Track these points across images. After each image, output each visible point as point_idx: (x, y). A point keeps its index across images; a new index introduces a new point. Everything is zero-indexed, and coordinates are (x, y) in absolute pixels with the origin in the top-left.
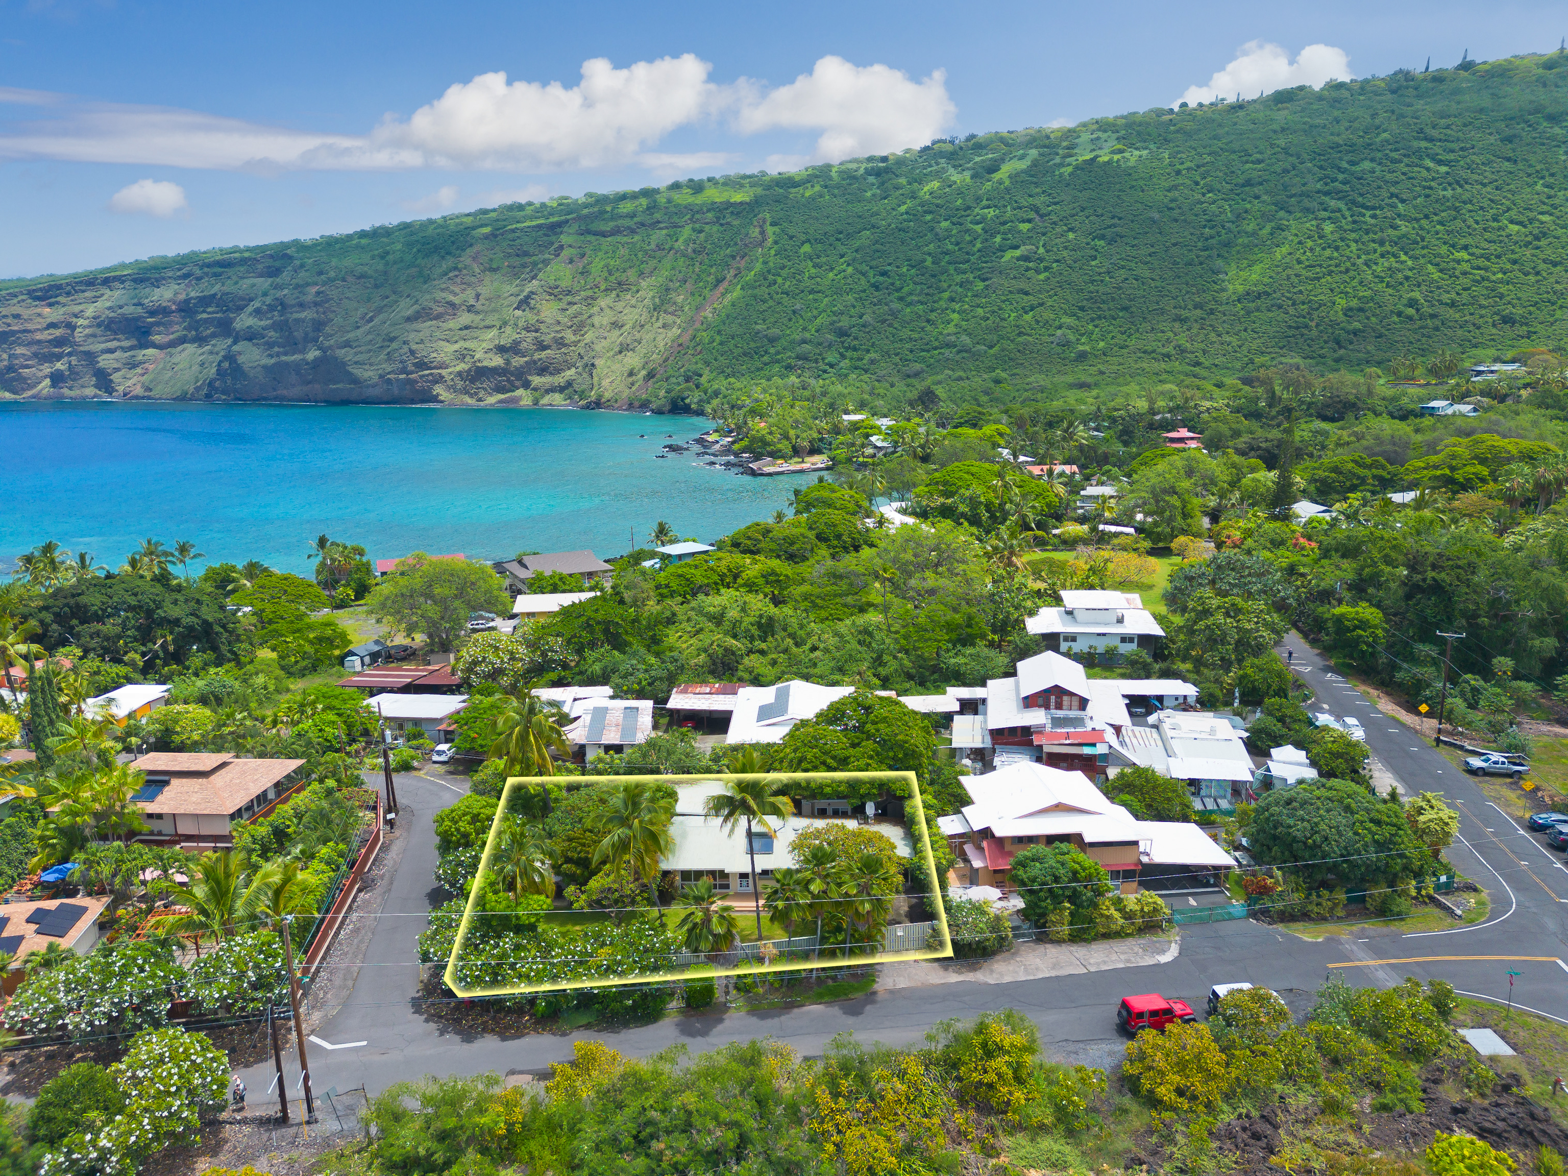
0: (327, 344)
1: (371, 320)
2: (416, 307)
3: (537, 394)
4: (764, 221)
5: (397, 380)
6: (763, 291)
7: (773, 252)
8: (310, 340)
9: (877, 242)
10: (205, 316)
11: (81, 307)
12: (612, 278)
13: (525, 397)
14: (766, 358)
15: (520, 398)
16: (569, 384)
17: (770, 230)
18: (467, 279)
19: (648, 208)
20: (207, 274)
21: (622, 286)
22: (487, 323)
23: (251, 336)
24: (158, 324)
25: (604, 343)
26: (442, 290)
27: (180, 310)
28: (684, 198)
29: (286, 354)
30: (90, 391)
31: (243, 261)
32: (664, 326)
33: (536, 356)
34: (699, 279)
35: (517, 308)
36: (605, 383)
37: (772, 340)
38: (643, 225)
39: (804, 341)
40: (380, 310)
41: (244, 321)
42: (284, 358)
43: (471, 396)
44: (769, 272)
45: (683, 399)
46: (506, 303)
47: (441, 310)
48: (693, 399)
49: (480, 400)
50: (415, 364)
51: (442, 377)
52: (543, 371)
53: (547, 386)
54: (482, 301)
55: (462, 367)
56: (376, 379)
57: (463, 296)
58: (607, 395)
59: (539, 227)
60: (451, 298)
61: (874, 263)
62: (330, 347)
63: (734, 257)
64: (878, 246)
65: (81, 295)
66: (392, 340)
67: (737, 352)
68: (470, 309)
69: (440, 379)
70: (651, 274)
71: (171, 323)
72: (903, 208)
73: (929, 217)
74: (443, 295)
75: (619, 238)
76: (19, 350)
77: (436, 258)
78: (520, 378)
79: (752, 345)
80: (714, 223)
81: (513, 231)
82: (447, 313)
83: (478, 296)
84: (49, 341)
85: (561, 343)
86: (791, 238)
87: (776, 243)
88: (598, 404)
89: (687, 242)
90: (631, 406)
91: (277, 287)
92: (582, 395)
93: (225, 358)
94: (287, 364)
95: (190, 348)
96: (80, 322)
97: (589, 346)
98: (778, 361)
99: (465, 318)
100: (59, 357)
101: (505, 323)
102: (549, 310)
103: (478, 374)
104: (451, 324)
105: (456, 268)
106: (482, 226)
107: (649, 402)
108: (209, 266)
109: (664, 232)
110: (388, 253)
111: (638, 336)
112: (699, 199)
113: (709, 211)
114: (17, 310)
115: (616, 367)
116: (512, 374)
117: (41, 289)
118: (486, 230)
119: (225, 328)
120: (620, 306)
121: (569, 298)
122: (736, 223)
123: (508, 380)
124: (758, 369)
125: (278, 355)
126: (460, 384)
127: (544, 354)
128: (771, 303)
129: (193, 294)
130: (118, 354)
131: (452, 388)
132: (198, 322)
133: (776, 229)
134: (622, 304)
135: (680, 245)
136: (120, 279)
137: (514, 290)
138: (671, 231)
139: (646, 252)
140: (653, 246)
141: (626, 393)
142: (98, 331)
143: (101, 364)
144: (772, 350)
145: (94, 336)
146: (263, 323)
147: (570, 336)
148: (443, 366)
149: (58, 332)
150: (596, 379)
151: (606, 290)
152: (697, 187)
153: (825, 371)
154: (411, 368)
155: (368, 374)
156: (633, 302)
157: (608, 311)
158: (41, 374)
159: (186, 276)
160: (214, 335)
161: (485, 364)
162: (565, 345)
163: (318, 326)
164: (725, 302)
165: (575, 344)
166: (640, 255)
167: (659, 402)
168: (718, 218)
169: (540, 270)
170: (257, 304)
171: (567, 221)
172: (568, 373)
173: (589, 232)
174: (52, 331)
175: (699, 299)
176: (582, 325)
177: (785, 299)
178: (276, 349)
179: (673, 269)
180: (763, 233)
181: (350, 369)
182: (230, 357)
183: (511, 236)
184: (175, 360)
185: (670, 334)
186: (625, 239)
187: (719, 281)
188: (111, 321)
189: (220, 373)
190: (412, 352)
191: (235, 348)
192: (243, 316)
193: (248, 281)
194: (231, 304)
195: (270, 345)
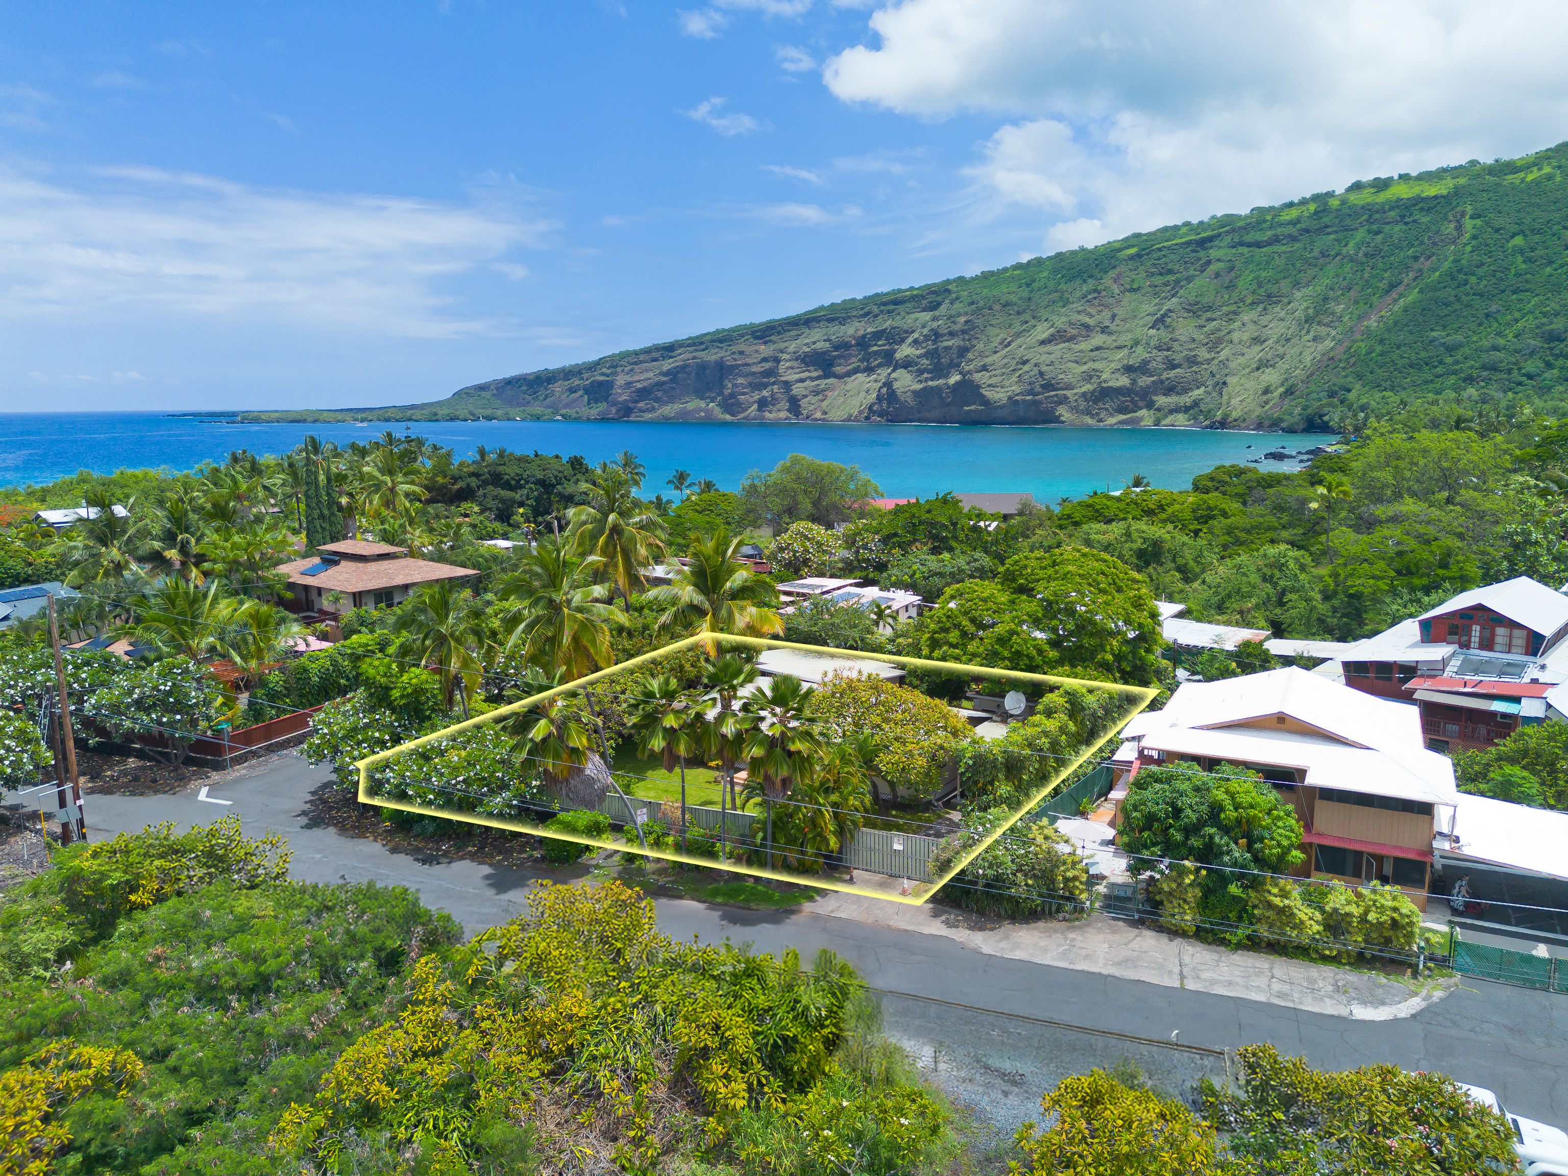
0: (967, 368)
1: (1009, 344)
2: (1052, 330)
3: (1159, 415)
4: (1463, 215)
5: (1024, 401)
6: (1448, 293)
7: (1469, 248)
8: (954, 366)
10: (876, 348)
11: (786, 344)
12: (1261, 291)
13: (1146, 418)
14: (1439, 370)
15: (1141, 419)
16: (1196, 404)
17: (1468, 223)
18: (1106, 300)
19: (1316, 212)
20: (882, 312)
21: (1271, 299)
22: (1119, 343)
23: (907, 364)
24: (839, 357)
25: (1241, 360)
26: (1079, 312)
27: (858, 344)
28: (1366, 197)
29: (932, 379)
30: (783, 414)
31: (912, 298)
32: (1315, 339)
33: (1165, 376)
34: (1368, 284)
35: (1152, 327)
36: (1235, 402)
37: (1451, 349)
38: (1308, 231)
39: (1495, 348)
40: (1018, 335)
41: (905, 351)
42: (930, 383)
43: (1092, 416)
44: (1460, 271)
45: (1321, 416)
46: (1141, 322)
47: (1074, 332)
48: (1334, 417)
49: (1100, 421)
50: (1042, 386)
51: (1066, 398)
52: (1170, 390)
53: (1172, 406)
54: (1117, 321)
55: (1088, 387)
56: (1005, 401)
57: (1098, 318)
58: (1235, 414)
59: (1188, 243)
60: (1087, 320)
62: (969, 372)
63: (1416, 258)
65: (788, 334)
66: (1024, 363)
67: (1400, 363)
68: (1104, 330)
69: (1064, 400)
70: (1307, 285)
71: (850, 356)
74: (1080, 317)
75: (1276, 248)
76: (740, 381)
77: (1078, 281)
78: (1145, 398)
79: (1424, 354)
80: (1397, 223)
81: (1160, 250)
82: (1080, 335)
83: (1113, 317)
84: (761, 373)
85: (1192, 361)
86: (1497, 231)
87: (1474, 237)
88: (1223, 424)
89: (1358, 247)
90: (1259, 426)
91: (934, 319)
92: (1208, 414)
93: (885, 384)
94: (931, 388)
95: (861, 377)
96: (785, 356)
97: (1223, 364)
98: (1455, 373)
99: (1098, 339)
100: (765, 386)
101: (1137, 343)
102: (1185, 328)
103: (1103, 394)
104: (1084, 346)
105: (1095, 291)
106: (1128, 247)
107: (1282, 420)
108: (884, 304)
109: (1332, 237)
110: (1034, 281)
111: (1281, 350)
112: (1382, 197)
113: (1392, 209)
114: (742, 347)
115: (1251, 384)
116: (1137, 394)
117: (760, 330)
118: (1132, 251)
119: (888, 358)
120: (1264, 320)
121: (1209, 314)
122: (1425, 220)
123: (1132, 401)
124: (1426, 382)
125: (926, 380)
126: (1083, 404)
127: (1173, 373)
128: (1457, 306)
129: (869, 330)
130: (808, 383)
131: (1075, 409)
132: (869, 354)
133: (1478, 221)
134: (1269, 317)
135: (1350, 249)
136: (817, 320)
137: (1151, 310)
138: (1341, 236)
139: (1306, 261)
140: (1316, 253)
141: (1258, 411)
142: (796, 364)
143: (794, 392)
144: (1449, 360)
145: (792, 368)
146: (919, 352)
147: (1204, 354)
148: (1069, 387)
149: (767, 365)
150: (1225, 397)
151: (1253, 303)
152: (1381, 185)
153: (1520, 384)
154: (1038, 389)
155: (998, 396)
156: (1282, 314)
157: (1251, 327)
158: (751, 400)
159: (867, 314)
160: (880, 366)
161: (1110, 384)
162: (1197, 363)
163: (963, 352)
164: (1397, 308)
165: (1209, 361)
166: (1298, 265)
167: (1292, 420)
168: (1403, 217)
169: (1182, 287)
170: (916, 335)
171: (1219, 235)
172: (1197, 392)
173: (1242, 244)
174: (763, 364)
175: (1362, 307)
176: (1219, 341)
177: (1477, 301)
178: (926, 375)
179: (1337, 276)
180: (1459, 228)
181: (983, 391)
182: (888, 384)
183: (1155, 255)
184: (848, 388)
185: (1320, 347)
186: (1284, 248)
187: (1392, 286)
188: (806, 355)
189: (879, 398)
190: (1041, 374)
191: (894, 375)
192: (904, 346)
193: (913, 316)
194: (897, 337)
195: (921, 372)
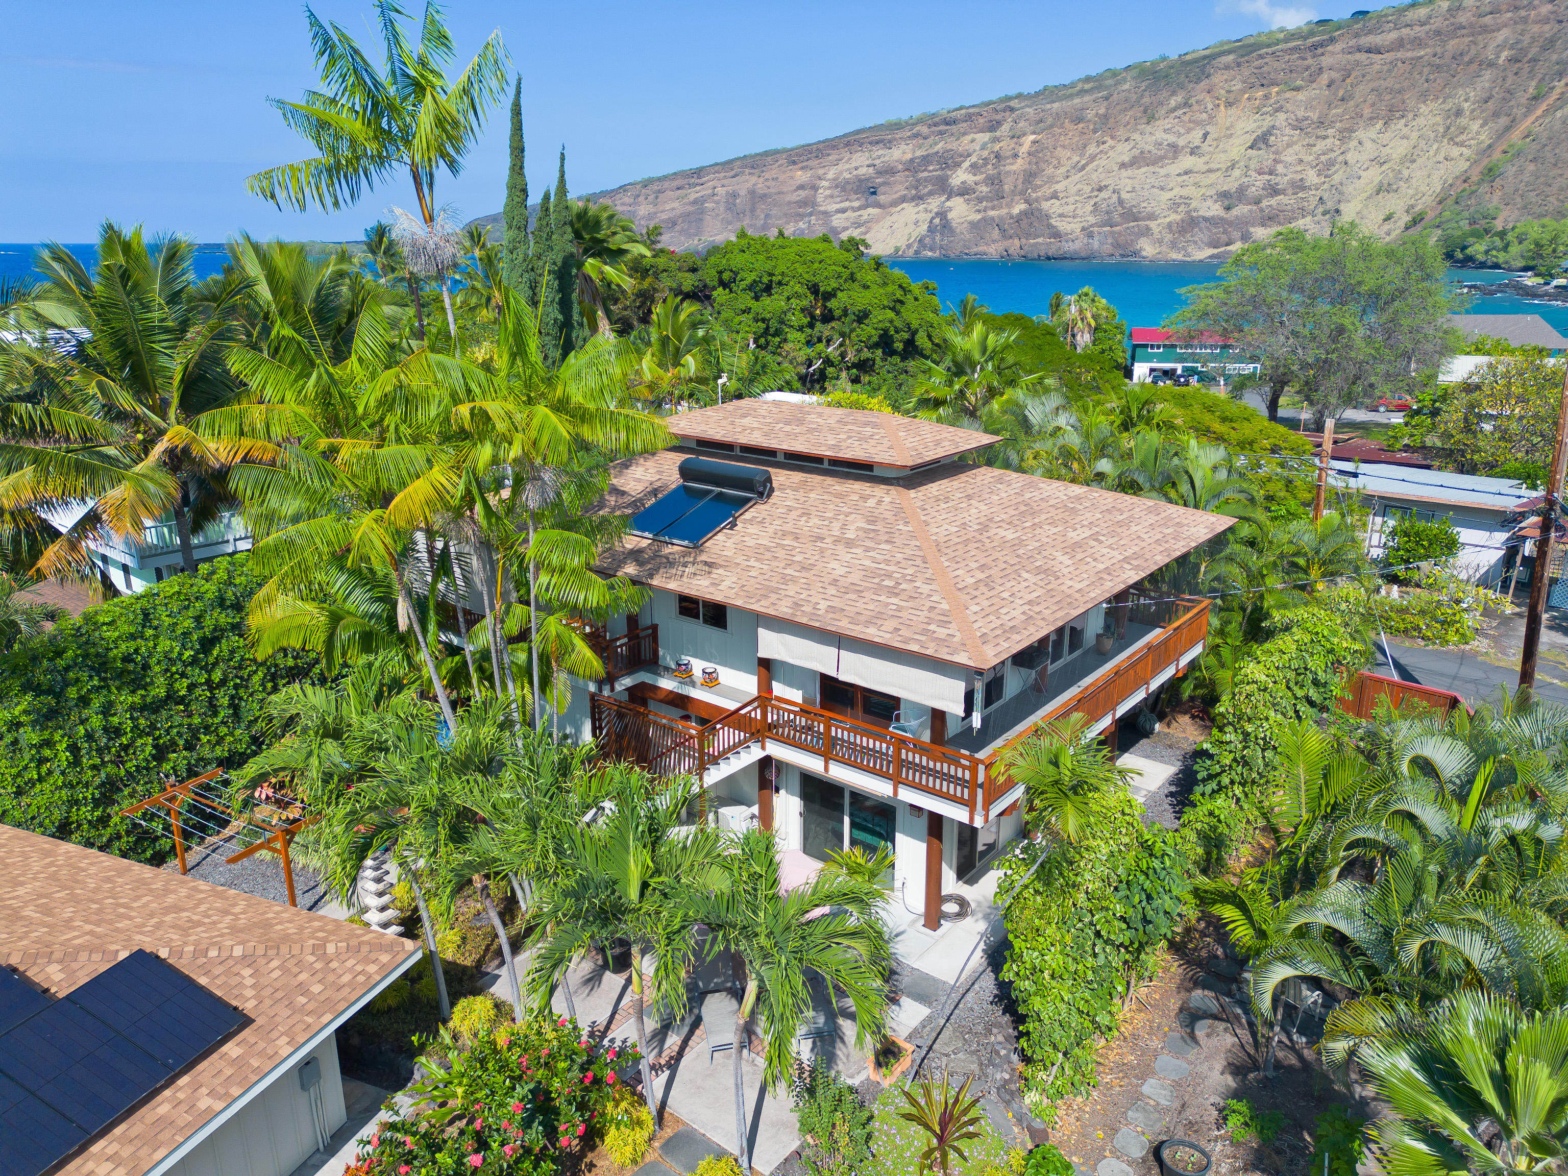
0: (1034, 196)
1: (1083, 168)
2: (1134, 152)
5: (1100, 233)
8: (1018, 193)
10: (925, 174)
11: (824, 170)
12: (1382, 104)
18: (1197, 116)
20: (933, 133)
21: (1393, 113)
22: (1211, 166)
23: (964, 191)
24: (885, 184)
25: (1358, 184)
26: (1166, 130)
27: (905, 169)
29: (993, 208)
31: (969, 118)
33: (1265, 203)
35: (1251, 147)
40: (1094, 157)
41: (960, 177)
42: (992, 213)
43: (1180, 251)
45: (1463, 248)
46: (1238, 142)
47: (1160, 153)
49: (1189, 255)
50: (1122, 215)
51: (1149, 229)
54: (1209, 141)
55: (1174, 217)
56: (1077, 233)
57: (1188, 137)
60: (1175, 139)
62: (1037, 200)
65: (826, 158)
66: (1102, 189)
68: (1194, 151)
69: (1146, 232)
70: (1437, 96)
71: (896, 183)
74: (1166, 136)
77: (1165, 93)
78: (1239, 229)
82: (1166, 157)
83: (1205, 136)
84: (797, 202)
85: (1298, 186)
91: (996, 140)
93: (937, 214)
94: (992, 219)
95: (909, 207)
96: (823, 184)
97: (1336, 189)
99: (1188, 162)
100: (801, 217)
101: (1232, 166)
103: (1191, 225)
104: (1170, 169)
105: (1186, 104)
108: (936, 124)
111: (1405, 173)
114: (776, 174)
116: (1231, 225)
117: (796, 155)
119: (941, 185)
120: (1386, 137)
121: (1319, 132)
123: (1225, 232)
125: (985, 210)
126: (1169, 237)
127: (1273, 202)
129: (918, 153)
130: (849, 214)
131: (1158, 242)
132: (919, 180)
134: (1390, 135)
136: (860, 141)
137: (1251, 126)
142: (836, 192)
145: (832, 196)
146: (977, 178)
147: (1312, 177)
148: (1152, 217)
149: (802, 194)
151: (1371, 118)
154: (1117, 219)
155: (1071, 227)
156: (1406, 131)
157: (1368, 145)
159: (915, 136)
160: (931, 194)
161: (1201, 213)
162: (1303, 188)
163: (1029, 177)
165: (1318, 186)
169: (1287, 100)
170: (974, 159)
171: (1333, 39)
178: (984, 204)
181: (1053, 221)
182: (941, 214)
183: (1257, 63)
184: (894, 219)
185: (1452, 169)
188: (847, 182)
189: (931, 229)
190: (1121, 201)
191: (948, 204)
192: (959, 172)
193: (969, 138)
194: (949, 161)
195: (980, 200)
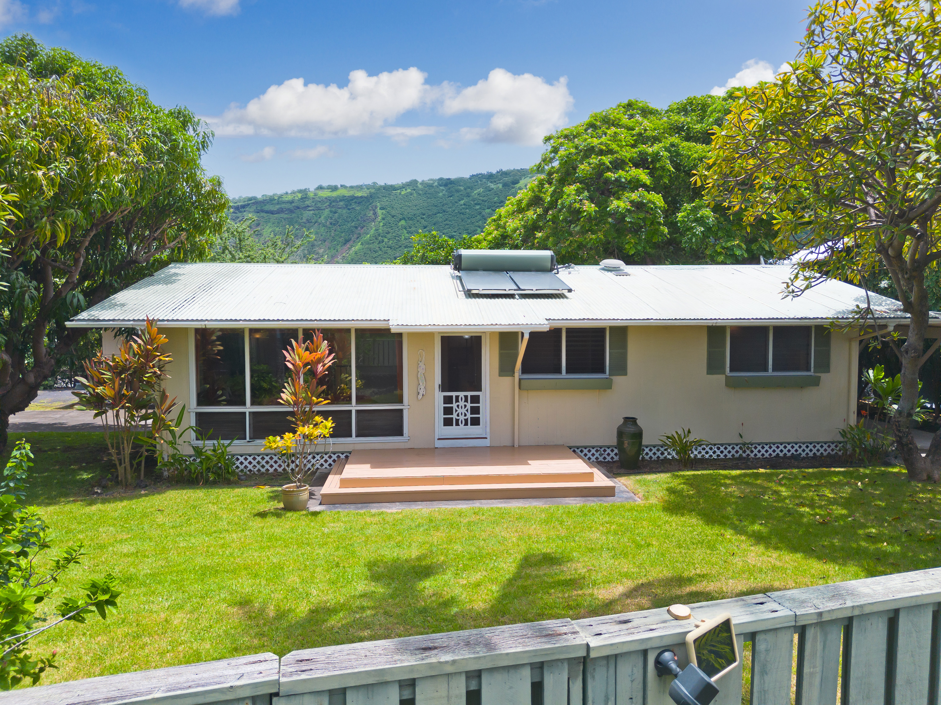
4: (376, 207)
6: (376, 246)
7: (381, 224)
9: (446, 220)
17: (379, 212)
19: (302, 198)
28: (326, 194)
34: (334, 239)
38: (298, 208)
44: (379, 235)
61: (445, 231)
63: (356, 228)
64: (447, 222)
72: (462, 202)
73: (478, 207)
75: (282, 215)
80: (344, 208)
86: (393, 217)
87: (383, 219)
89: (326, 219)
109: (312, 212)
112: (334, 194)
113: (341, 201)
122: (358, 208)
128: (380, 253)
133: (384, 211)
135: (322, 220)
138: (317, 212)
139: (300, 223)
140: (304, 220)
152: (333, 188)
164: (351, 252)
166: (296, 226)
168: (347, 205)
173: (263, 211)
177: (389, 251)
179: (318, 233)
180: (375, 214)
186: (286, 216)
187: (347, 241)
